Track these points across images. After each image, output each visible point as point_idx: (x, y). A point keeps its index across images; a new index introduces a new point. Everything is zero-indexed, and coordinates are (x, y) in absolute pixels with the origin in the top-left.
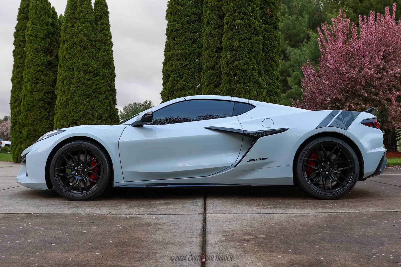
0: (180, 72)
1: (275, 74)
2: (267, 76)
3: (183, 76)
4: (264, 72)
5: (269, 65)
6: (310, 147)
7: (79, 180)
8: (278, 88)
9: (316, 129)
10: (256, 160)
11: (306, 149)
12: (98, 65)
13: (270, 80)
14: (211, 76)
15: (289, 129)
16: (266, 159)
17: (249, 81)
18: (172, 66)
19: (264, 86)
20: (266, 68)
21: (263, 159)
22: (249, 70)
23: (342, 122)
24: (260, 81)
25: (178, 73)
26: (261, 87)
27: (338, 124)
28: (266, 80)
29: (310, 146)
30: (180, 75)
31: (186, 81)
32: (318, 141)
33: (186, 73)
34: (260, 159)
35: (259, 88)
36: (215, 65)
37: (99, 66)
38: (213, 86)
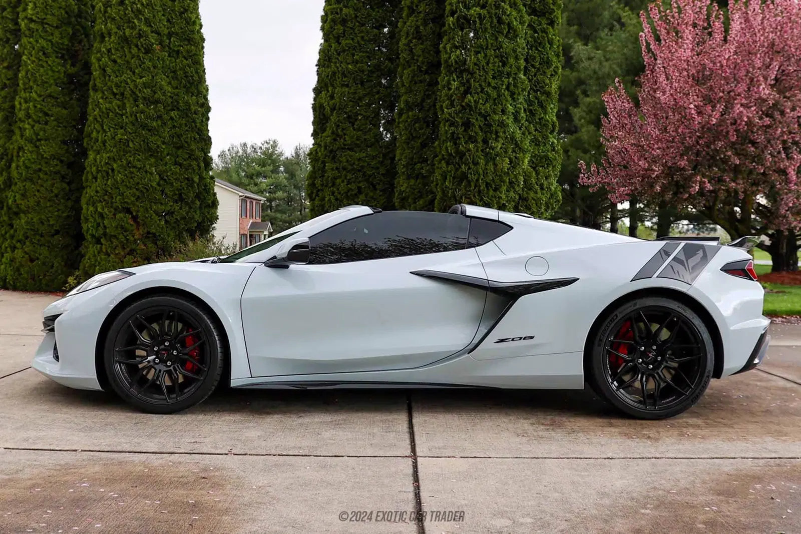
0: (351, 111)
1: (548, 121)
2: (532, 125)
3: (356, 120)
4: (527, 116)
5: (536, 101)
6: (620, 316)
7: (162, 372)
8: (554, 150)
9: (631, 281)
10: (513, 340)
11: (611, 321)
12: (175, 85)
13: (537, 133)
14: (416, 123)
15: (578, 279)
16: (532, 338)
17: (494, 136)
18: (332, 97)
19: (526, 147)
20: (531, 108)
21: (525, 338)
22: (495, 113)
23: (683, 268)
24: (518, 136)
25: (346, 113)
26: (520, 149)
27: (676, 272)
28: (530, 133)
29: (618, 315)
30: (349, 117)
31: (361, 130)
32: (635, 305)
33: (363, 112)
34: (521, 338)
35: (514, 151)
36: (423, 100)
37: (177, 88)
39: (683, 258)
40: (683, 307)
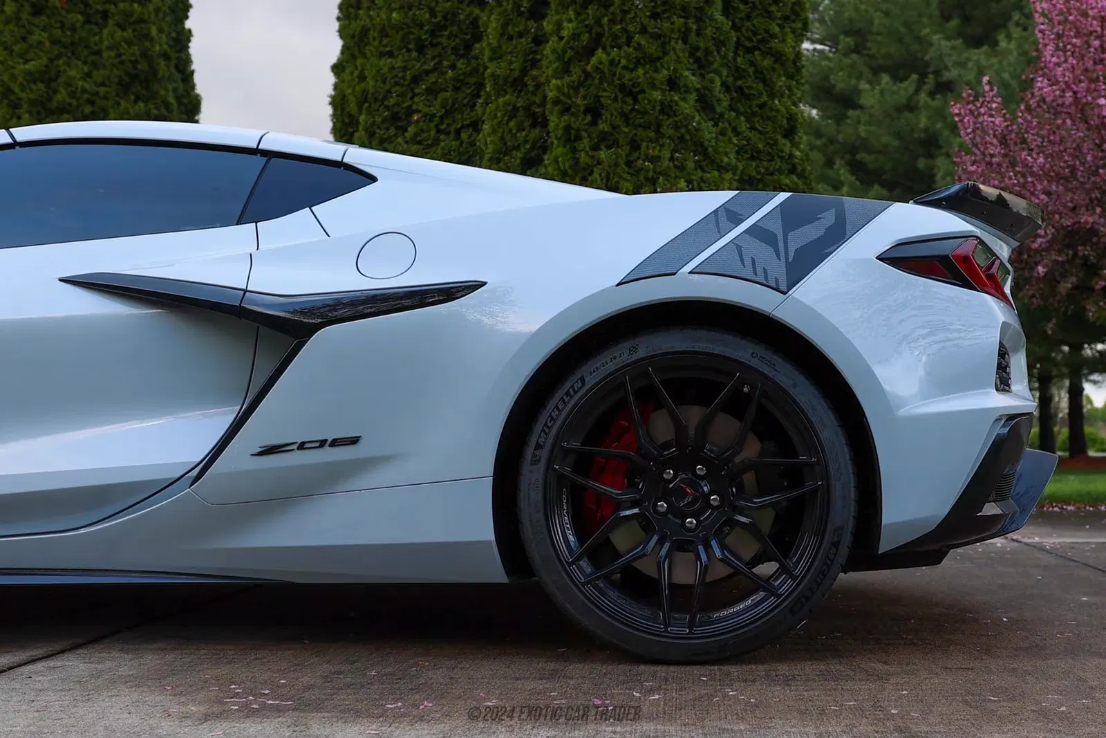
0: (397, 104)
1: (778, 111)
2: (742, 118)
3: (409, 123)
4: (732, 99)
5: (751, 70)
6: (591, 381)
8: (793, 170)
9: (619, 285)
10: (302, 446)
11: (567, 394)
12: (99, 80)
13: (751, 135)
14: (510, 119)
15: (484, 284)
16: (354, 441)
17: (652, 134)
18: (362, 78)
19: (726, 160)
20: (739, 83)
21: (335, 443)
22: (653, 86)
23: (772, 251)
24: (708, 136)
25: (387, 108)
26: (713, 162)
27: (748, 262)
28: (737, 134)
29: (587, 379)
30: (395, 117)
31: (420, 143)
32: (633, 350)
33: (421, 107)
34: (322, 443)
35: (699, 166)
36: (524, 72)
37: (103, 84)
38: (518, 161)
39: (777, 228)
40: (769, 355)
